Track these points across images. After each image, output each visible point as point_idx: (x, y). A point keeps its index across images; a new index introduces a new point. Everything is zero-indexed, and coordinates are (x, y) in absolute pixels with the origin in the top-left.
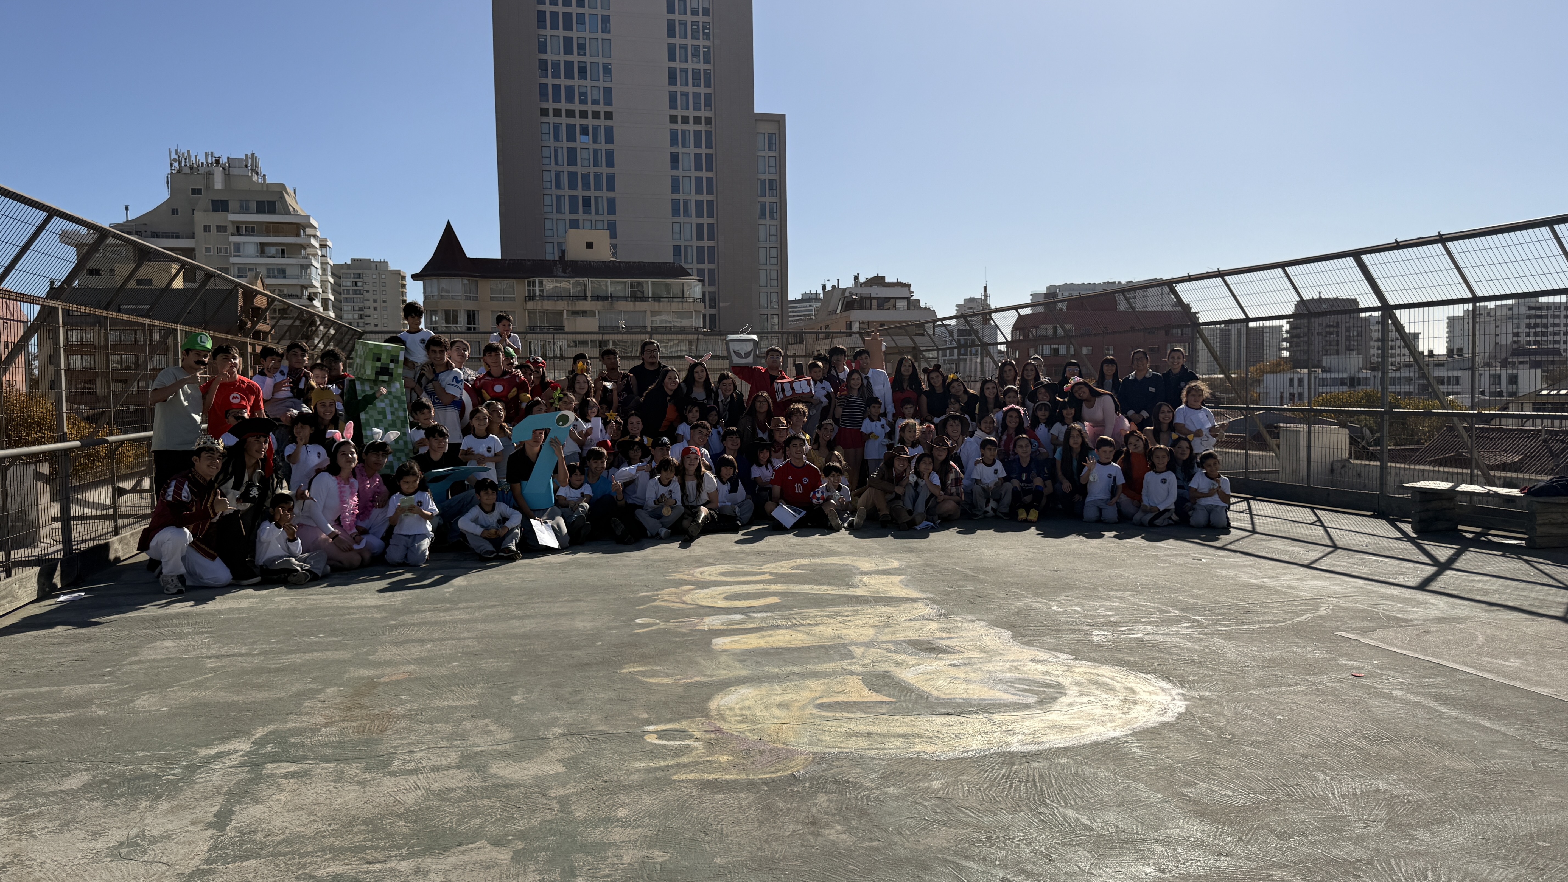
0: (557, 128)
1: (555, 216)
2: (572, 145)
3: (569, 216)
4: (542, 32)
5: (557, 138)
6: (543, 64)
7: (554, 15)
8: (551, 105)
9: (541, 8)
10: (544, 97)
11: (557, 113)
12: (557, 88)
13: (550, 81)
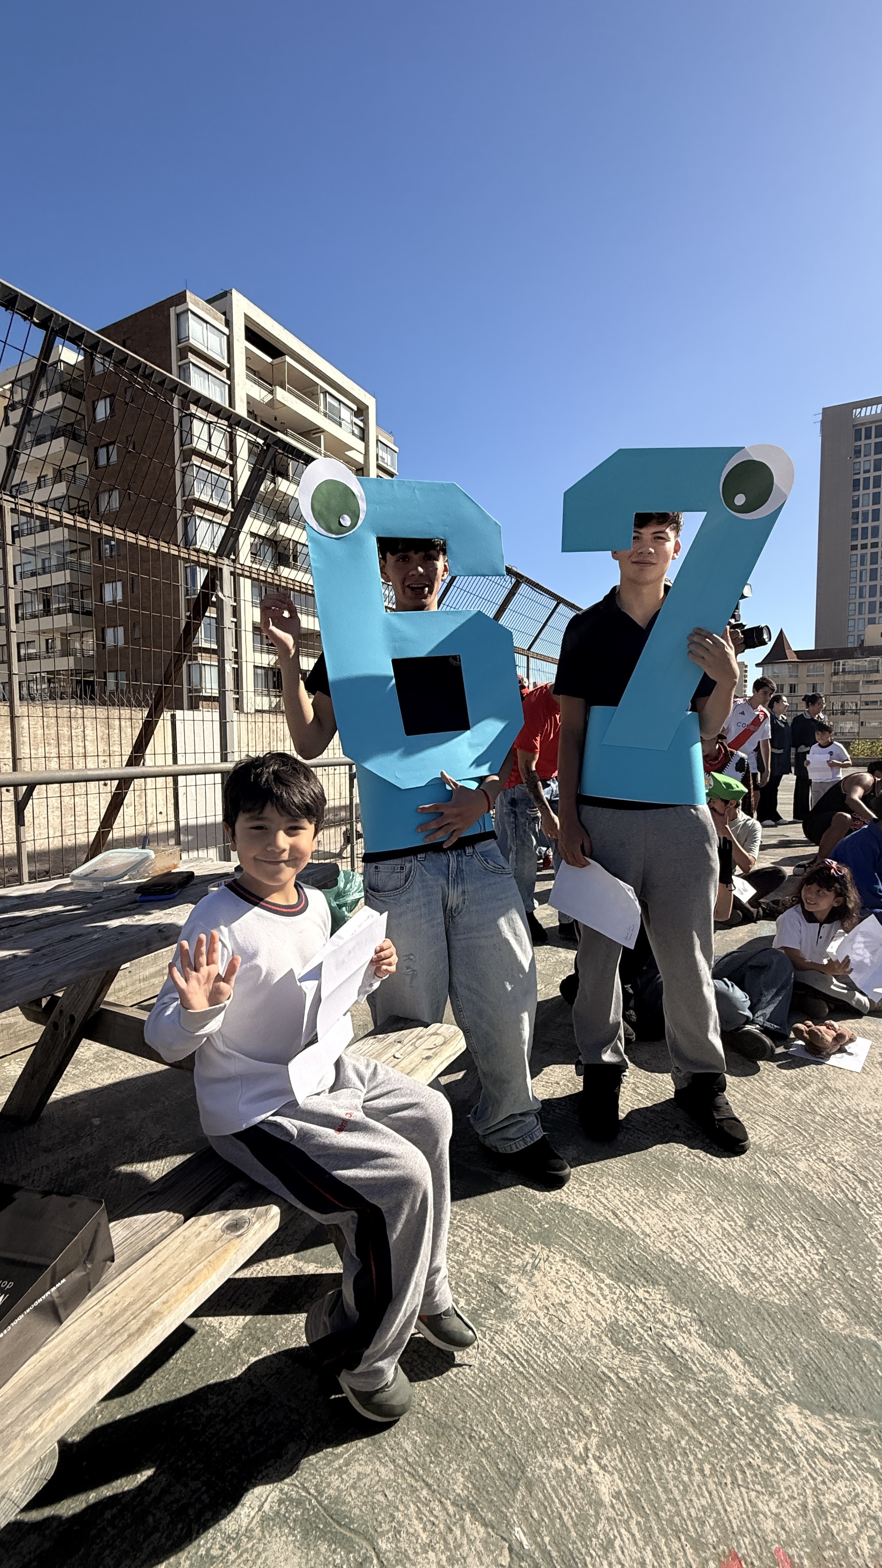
0: (863, 557)
1: (857, 617)
2: (874, 566)
3: (867, 616)
4: (856, 493)
5: (862, 564)
6: (855, 516)
7: (867, 480)
8: (859, 542)
9: (857, 477)
10: (854, 536)
11: (864, 546)
12: (865, 530)
13: (860, 526)
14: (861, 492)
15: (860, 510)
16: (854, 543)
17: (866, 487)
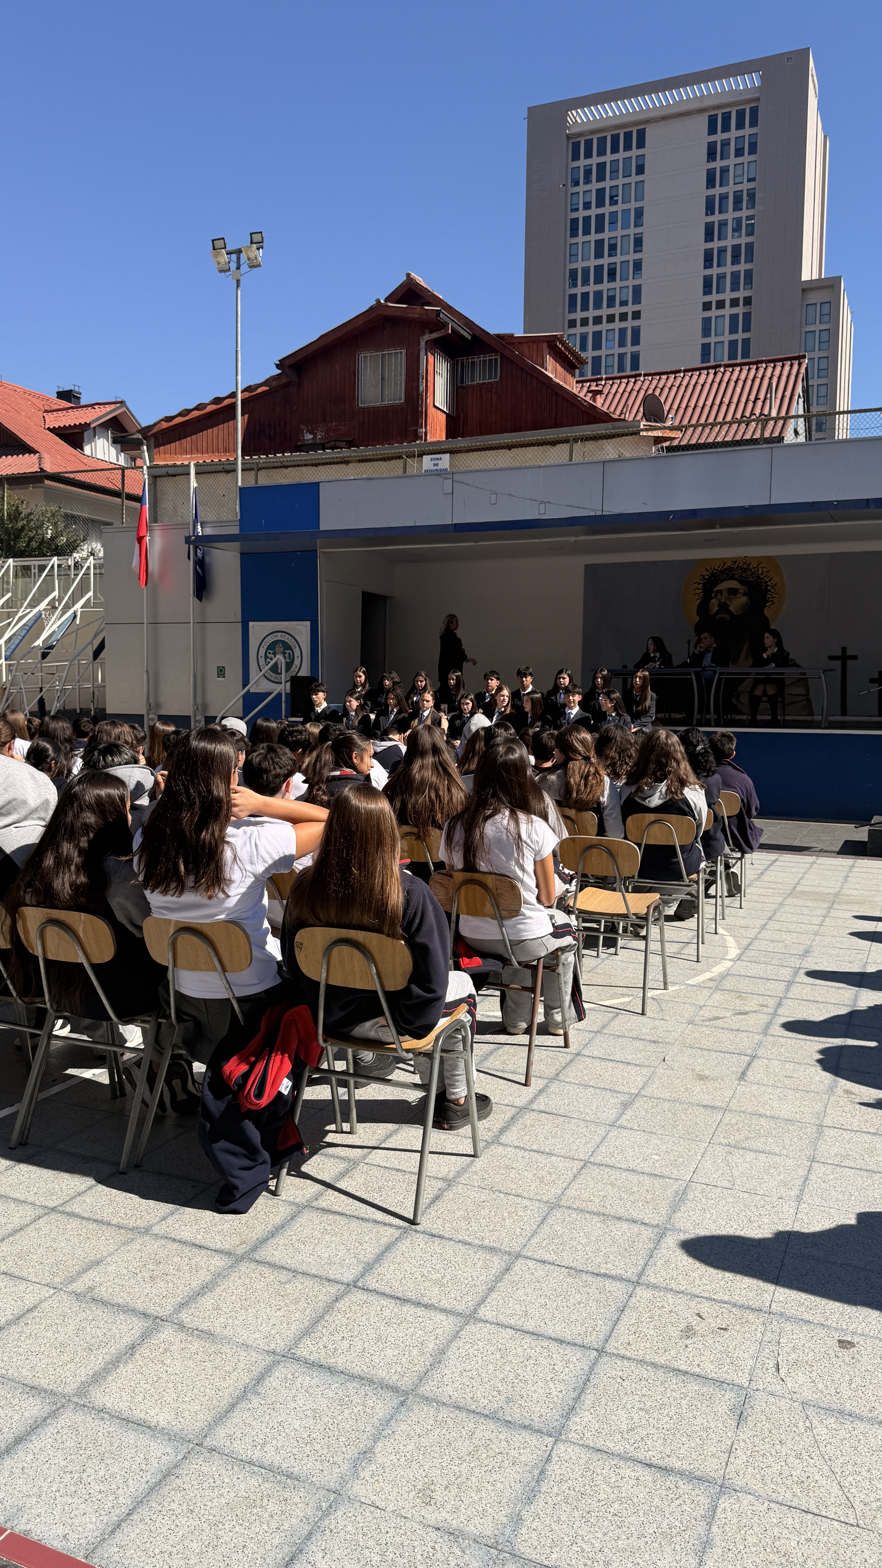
0: (583, 337)
2: (597, 353)
4: (574, 240)
6: (573, 273)
7: (587, 219)
8: (579, 315)
9: (574, 215)
10: (572, 308)
11: (585, 322)
12: (585, 296)
13: (579, 290)
14: (581, 239)
15: (579, 265)
16: (572, 316)
17: (587, 232)
